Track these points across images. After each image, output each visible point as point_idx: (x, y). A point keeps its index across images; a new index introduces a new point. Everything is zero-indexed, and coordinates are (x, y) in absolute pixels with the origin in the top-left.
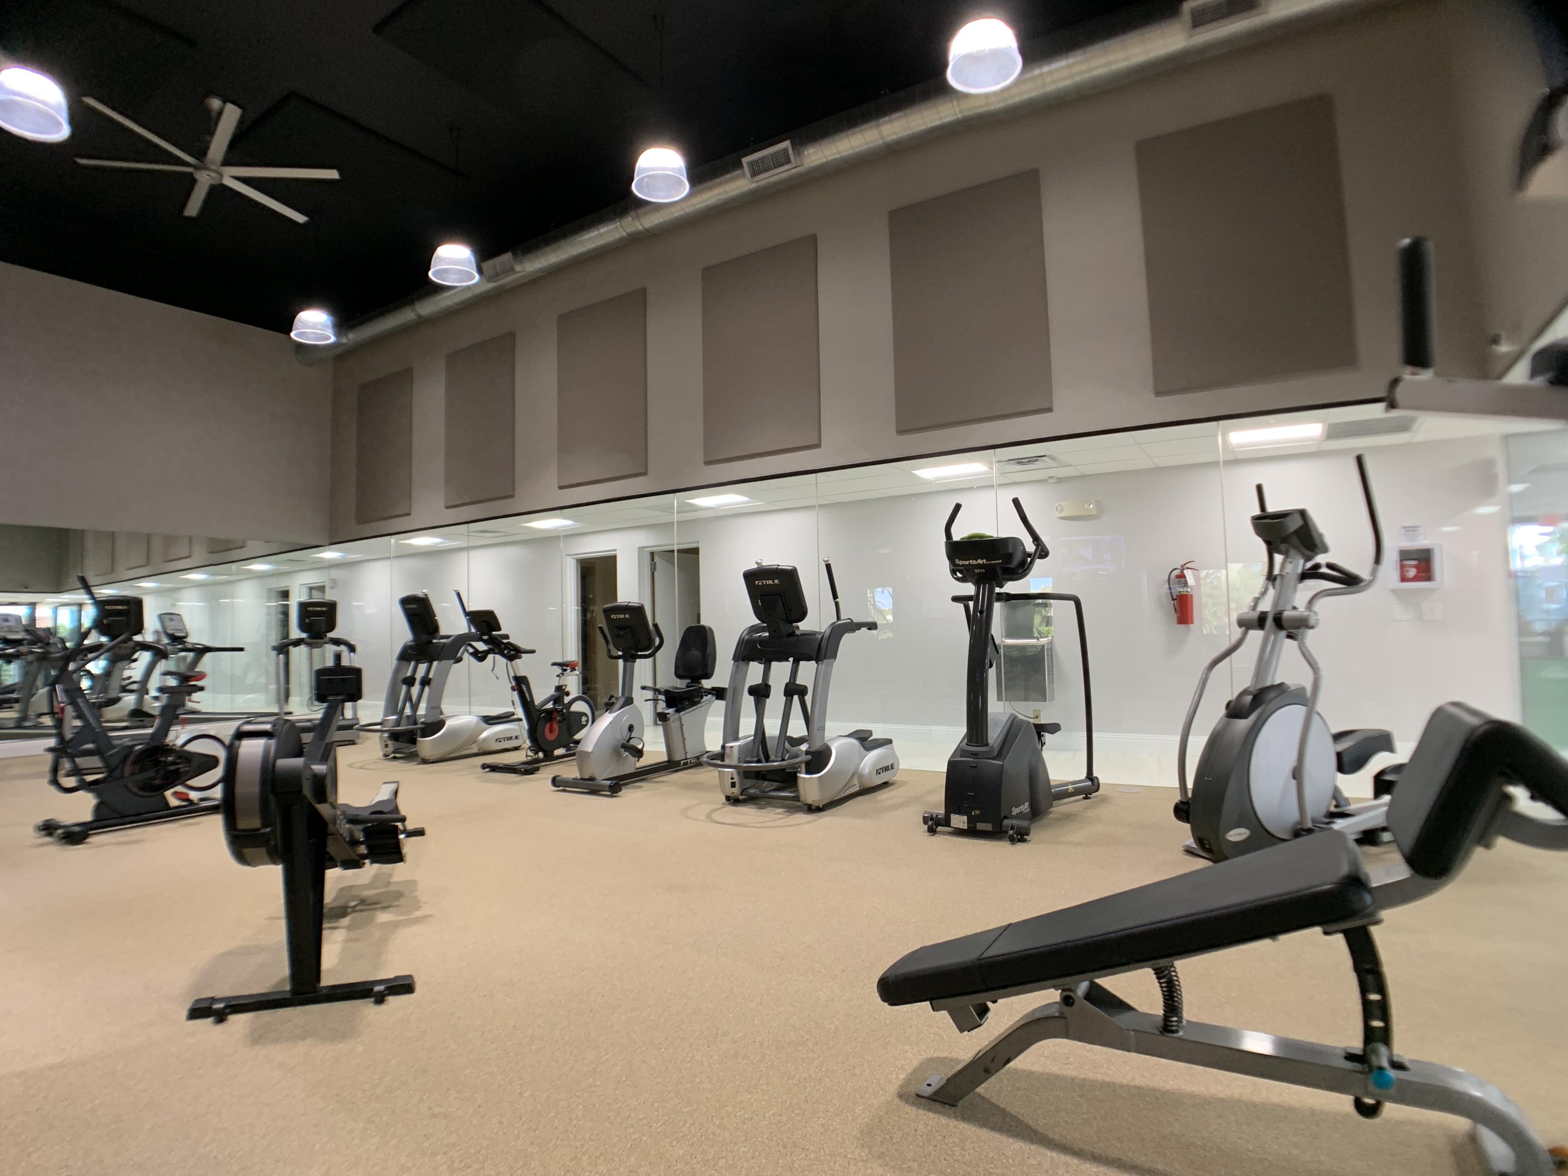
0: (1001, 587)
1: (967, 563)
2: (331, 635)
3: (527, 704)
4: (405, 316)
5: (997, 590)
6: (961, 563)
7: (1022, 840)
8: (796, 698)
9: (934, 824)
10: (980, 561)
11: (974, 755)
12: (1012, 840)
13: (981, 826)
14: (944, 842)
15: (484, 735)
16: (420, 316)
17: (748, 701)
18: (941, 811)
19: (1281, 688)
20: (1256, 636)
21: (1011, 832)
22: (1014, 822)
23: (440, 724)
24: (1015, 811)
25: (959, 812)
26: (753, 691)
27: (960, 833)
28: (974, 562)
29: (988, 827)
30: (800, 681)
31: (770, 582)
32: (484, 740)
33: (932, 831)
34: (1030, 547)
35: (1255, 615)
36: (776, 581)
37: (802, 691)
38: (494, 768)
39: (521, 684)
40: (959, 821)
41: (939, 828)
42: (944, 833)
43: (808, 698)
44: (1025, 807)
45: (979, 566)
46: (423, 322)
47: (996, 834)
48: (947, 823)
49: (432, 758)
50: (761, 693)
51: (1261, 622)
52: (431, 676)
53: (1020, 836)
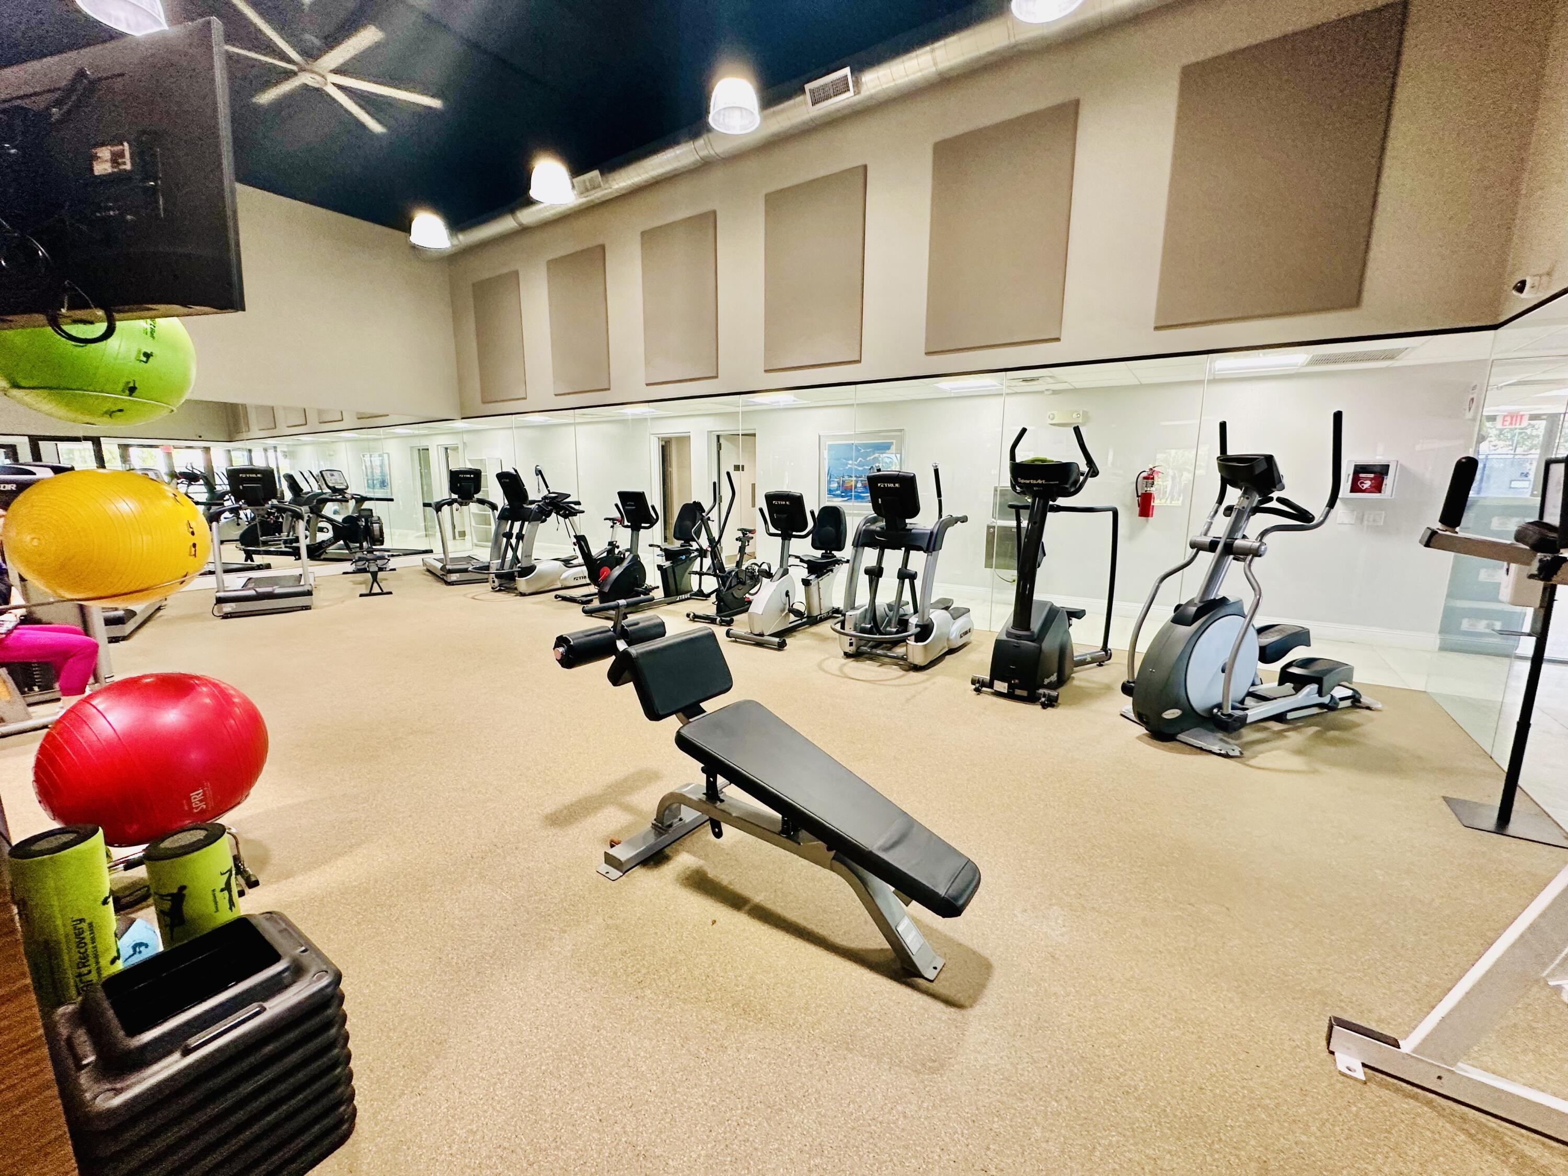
0: (1054, 501)
1: (1028, 482)
2: (476, 496)
3: (586, 554)
4: (506, 224)
5: (1051, 503)
6: (1022, 481)
7: (1053, 706)
8: (907, 581)
9: (979, 686)
10: (1040, 481)
11: (1018, 637)
12: (1044, 706)
13: (1018, 692)
14: (987, 699)
15: (564, 576)
16: (520, 224)
17: (863, 580)
18: (987, 677)
19: (1223, 601)
20: (1207, 559)
21: (1043, 699)
22: (1047, 692)
23: (531, 569)
24: (1046, 681)
25: (1002, 680)
26: (867, 571)
27: (999, 694)
28: (1035, 482)
29: (1024, 693)
30: (911, 567)
31: (892, 485)
32: (565, 579)
33: (978, 690)
34: (1084, 468)
35: (1207, 540)
36: (897, 485)
37: (913, 577)
38: (565, 599)
39: (581, 541)
40: (1002, 686)
41: (984, 689)
42: (986, 693)
43: (918, 583)
44: (1054, 678)
45: (1038, 485)
46: (524, 230)
47: (1031, 699)
48: (991, 685)
49: (528, 592)
50: (875, 574)
51: (1212, 547)
52: (524, 532)
53: (1051, 703)
